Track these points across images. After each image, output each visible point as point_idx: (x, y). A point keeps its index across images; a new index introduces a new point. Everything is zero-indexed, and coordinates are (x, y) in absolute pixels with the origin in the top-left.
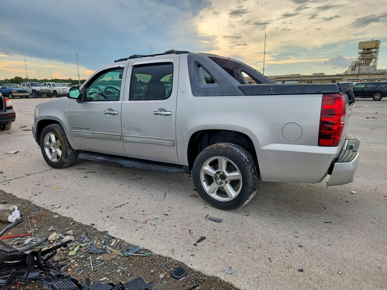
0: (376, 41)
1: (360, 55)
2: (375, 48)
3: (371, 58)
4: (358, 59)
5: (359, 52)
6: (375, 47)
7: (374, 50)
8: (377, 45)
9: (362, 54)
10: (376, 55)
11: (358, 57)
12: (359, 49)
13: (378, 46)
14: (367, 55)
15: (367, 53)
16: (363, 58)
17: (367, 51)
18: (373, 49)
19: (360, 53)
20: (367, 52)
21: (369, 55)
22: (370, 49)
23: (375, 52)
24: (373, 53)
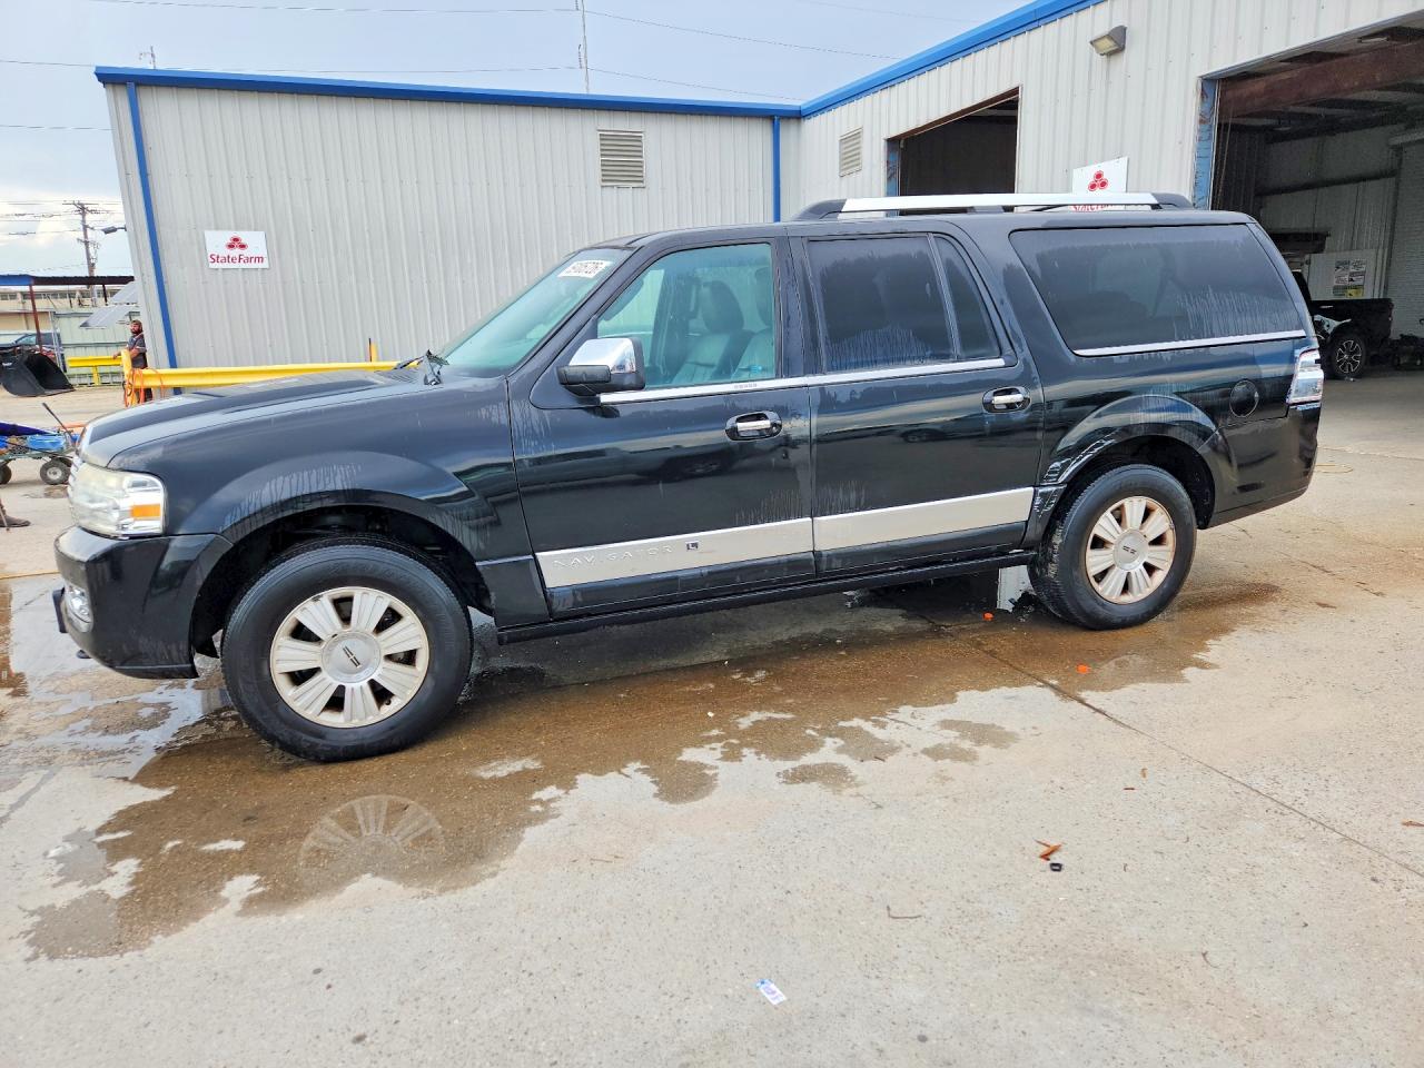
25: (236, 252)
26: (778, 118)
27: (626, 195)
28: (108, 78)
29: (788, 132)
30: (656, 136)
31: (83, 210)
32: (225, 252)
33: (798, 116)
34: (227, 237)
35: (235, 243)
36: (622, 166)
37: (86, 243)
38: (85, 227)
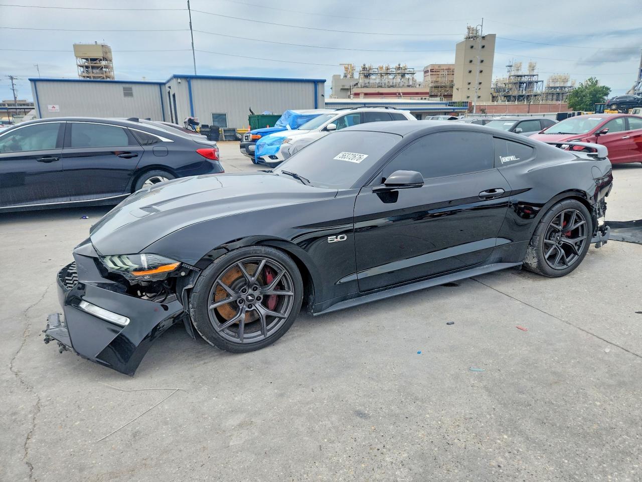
0: (102, 46)
1: (82, 69)
2: (105, 59)
3: (101, 75)
4: (79, 76)
5: (79, 64)
6: (103, 57)
7: (103, 63)
8: (106, 53)
9: (85, 68)
10: (109, 72)
11: (80, 74)
12: (77, 57)
13: (108, 55)
14: (94, 71)
15: (93, 67)
16: (88, 75)
17: (92, 63)
18: (101, 60)
19: (81, 66)
20: (92, 65)
21: (98, 71)
22: (95, 60)
23: (106, 67)
24: (102, 68)
25: (53, 109)
26: (161, 85)
27: (129, 99)
28: (31, 80)
29: (163, 87)
30: (135, 88)
31: (12, 78)
32: (51, 109)
33: (164, 84)
34: (52, 106)
35: (53, 107)
36: (128, 93)
37: (13, 90)
38: (13, 84)
